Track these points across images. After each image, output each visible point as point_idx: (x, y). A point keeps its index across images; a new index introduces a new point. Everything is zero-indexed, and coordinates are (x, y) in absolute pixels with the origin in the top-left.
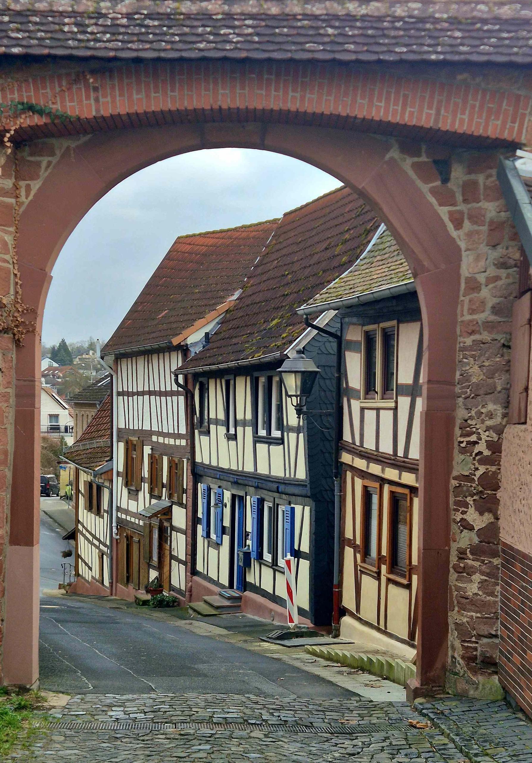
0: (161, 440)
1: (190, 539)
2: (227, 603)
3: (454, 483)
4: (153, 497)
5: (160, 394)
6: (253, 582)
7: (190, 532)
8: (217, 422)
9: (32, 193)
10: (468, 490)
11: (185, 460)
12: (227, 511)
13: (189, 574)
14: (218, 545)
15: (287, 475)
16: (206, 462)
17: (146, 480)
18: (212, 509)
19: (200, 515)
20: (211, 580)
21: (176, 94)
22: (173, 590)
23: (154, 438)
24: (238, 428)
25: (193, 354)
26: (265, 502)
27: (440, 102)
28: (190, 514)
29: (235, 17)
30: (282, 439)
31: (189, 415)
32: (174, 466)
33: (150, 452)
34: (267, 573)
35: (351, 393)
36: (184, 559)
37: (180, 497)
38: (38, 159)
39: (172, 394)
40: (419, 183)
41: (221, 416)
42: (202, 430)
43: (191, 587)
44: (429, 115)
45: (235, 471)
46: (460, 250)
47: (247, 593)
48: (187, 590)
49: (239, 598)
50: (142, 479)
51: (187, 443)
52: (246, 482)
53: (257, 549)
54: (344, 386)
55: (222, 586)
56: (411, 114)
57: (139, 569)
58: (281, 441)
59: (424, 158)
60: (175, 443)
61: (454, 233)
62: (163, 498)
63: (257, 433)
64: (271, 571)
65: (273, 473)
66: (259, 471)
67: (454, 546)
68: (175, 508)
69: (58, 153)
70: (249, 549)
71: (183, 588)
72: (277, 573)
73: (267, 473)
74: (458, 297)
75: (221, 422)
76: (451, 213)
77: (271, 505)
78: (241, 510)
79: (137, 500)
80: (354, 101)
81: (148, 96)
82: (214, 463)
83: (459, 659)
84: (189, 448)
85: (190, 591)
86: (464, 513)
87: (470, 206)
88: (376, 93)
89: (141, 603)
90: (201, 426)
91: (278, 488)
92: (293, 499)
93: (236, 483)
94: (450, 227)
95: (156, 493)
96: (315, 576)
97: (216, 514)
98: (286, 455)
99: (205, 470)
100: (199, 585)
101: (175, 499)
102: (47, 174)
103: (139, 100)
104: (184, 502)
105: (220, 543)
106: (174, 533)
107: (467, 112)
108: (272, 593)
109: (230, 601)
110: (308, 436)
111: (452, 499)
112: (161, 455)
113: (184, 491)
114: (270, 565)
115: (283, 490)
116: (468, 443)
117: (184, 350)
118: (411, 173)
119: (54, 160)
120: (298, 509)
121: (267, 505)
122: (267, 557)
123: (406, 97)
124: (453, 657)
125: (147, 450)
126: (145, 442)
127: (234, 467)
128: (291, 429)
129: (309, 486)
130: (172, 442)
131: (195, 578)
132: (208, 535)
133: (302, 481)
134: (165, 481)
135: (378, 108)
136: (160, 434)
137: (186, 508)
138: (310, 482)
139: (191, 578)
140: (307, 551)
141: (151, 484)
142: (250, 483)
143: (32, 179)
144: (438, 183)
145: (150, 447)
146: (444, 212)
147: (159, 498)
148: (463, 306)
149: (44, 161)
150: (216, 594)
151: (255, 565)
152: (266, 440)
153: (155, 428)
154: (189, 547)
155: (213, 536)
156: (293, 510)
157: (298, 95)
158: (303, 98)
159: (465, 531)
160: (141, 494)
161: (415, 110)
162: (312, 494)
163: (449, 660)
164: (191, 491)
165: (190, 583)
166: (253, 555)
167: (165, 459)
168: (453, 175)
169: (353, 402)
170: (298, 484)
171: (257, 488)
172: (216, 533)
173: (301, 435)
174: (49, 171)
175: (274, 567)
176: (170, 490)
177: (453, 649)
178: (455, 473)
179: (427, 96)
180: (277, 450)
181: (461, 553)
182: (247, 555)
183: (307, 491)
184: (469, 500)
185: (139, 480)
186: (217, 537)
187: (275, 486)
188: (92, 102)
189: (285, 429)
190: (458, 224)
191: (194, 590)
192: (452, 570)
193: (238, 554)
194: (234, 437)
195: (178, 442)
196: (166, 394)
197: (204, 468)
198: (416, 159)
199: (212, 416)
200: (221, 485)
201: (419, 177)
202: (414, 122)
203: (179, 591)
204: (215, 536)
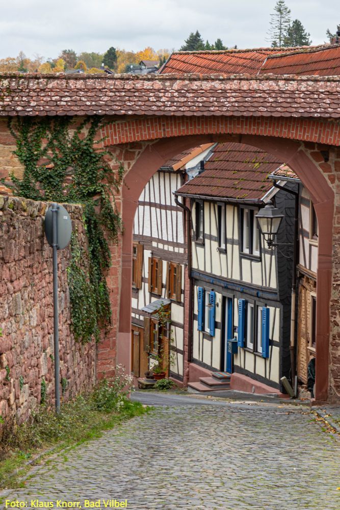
0: (161, 246)
1: (188, 332)
2: (220, 382)
3: (331, 303)
4: (153, 295)
5: (161, 207)
6: (239, 365)
7: (187, 326)
8: (211, 237)
9: (131, 166)
10: (337, 307)
11: (183, 266)
12: (219, 310)
13: (186, 361)
14: (211, 337)
15: (264, 285)
16: (202, 269)
17: (146, 280)
18: (207, 309)
19: (196, 312)
20: (205, 366)
21: (200, 127)
22: (172, 376)
23: (154, 244)
24: (228, 245)
25: (191, 179)
26: (249, 304)
27: (320, 131)
28: (187, 311)
29: (227, 91)
30: (261, 258)
31: (187, 228)
32: (173, 270)
33: (150, 256)
34: (250, 357)
35: (305, 234)
36: (182, 350)
37: (179, 297)
38: (134, 150)
39: (171, 208)
40: (314, 162)
41: (214, 233)
42: (198, 242)
43: (189, 372)
44: (315, 137)
45: (226, 278)
46: (334, 193)
47: (235, 374)
48: (185, 374)
49: (229, 378)
50: (143, 279)
51: (185, 251)
52: (234, 288)
53: (242, 340)
54: (300, 227)
55: (214, 370)
56: (308, 136)
57: (139, 359)
58: (259, 260)
59: (316, 150)
60: (174, 250)
61: (331, 185)
62: (163, 297)
63: (242, 251)
64: (252, 356)
65: (254, 283)
66: (244, 280)
67: (331, 333)
68: (174, 306)
69: (144, 148)
70: (236, 340)
71: (181, 373)
72: (257, 357)
73: (250, 282)
74: (333, 215)
75: (214, 238)
76: (329, 176)
77: (253, 306)
78: (230, 309)
79: (137, 298)
80: (281, 131)
81: (187, 128)
82: (208, 270)
83: (333, 387)
84: (186, 256)
85: (188, 375)
86: (335, 318)
87: (338, 173)
88: (291, 127)
89: (144, 387)
90: (197, 239)
91: (257, 293)
92: (268, 302)
93: (226, 288)
94: (329, 182)
95: (156, 292)
96: (283, 358)
97: (210, 312)
98: (263, 270)
99: (201, 276)
100: (196, 370)
101: (174, 298)
102: (138, 157)
103: (184, 130)
104: (182, 301)
105: (212, 335)
106: (173, 327)
107: (333, 136)
108: (253, 372)
109: (222, 380)
110: (278, 258)
111: (330, 311)
112: (161, 260)
113: (182, 292)
114: (252, 351)
115: (261, 295)
116: (337, 285)
117: (183, 174)
118: (310, 157)
119: (141, 151)
120: (272, 309)
121: (250, 306)
122: (250, 345)
123: (305, 128)
124: (331, 386)
125: (147, 254)
126: (145, 246)
127: (224, 275)
128: (266, 252)
129: (278, 293)
130: (171, 249)
131: (192, 364)
132: (203, 329)
133: (274, 289)
134: (164, 282)
135: (293, 133)
136: (160, 241)
137: (184, 306)
138: (280, 290)
139: (189, 364)
140: (278, 340)
141: (151, 284)
142: (237, 289)
143: (131, 160)
144: (323, 162)
145: (150, 251)
146: (326, 175)
147: (159, 296)
148: (335, 219)
149: (137, 151)
150: (210, 376)
151: (241, 351)
152: (248, 257)
153: (155, 235)
154: (187, 339)
155: (207, 330)
156: (268, 310)
157: (256, 128)
158: (258, 129)
159: (336, 326)
160: (141, 293)
161: (309, 134)
162: (280, 300)
163: (329, 388)
164: (189, 292)
165: (188, 369)
166: (240, 344)
167: (165, 263)
168: (330, 158)
169: (305, 239)
170: (271, 291)
171: (242, 292)
172: (209, 327)
173: (273, 257)
174: (139, 156)
175: (255, 353)
176: (169, 290)
177: (331, 382)
178: (331, 299)
179: (315, 128)
180: (256, 266)
181: (334, 337)
182: (235, 345)
183: (277, 297)
184: (337, 311)
185: (140, 279)
186: (211, 330)
187: (255, 292)
188: (162, 131)
189: (263, 251)
190: (333, 181)
191: (191, 374)
192: (330, 345)
193: (228, 345)
194: (225, 252)
195: (176, 250)
196: (166, 207)
197: (200, 274)
198: (312, 151)
199: (207, 232)
200: (214, 288)
201: (314, 159)
202: (309, 140)
203: (177, 376)
204: (209, 330)
